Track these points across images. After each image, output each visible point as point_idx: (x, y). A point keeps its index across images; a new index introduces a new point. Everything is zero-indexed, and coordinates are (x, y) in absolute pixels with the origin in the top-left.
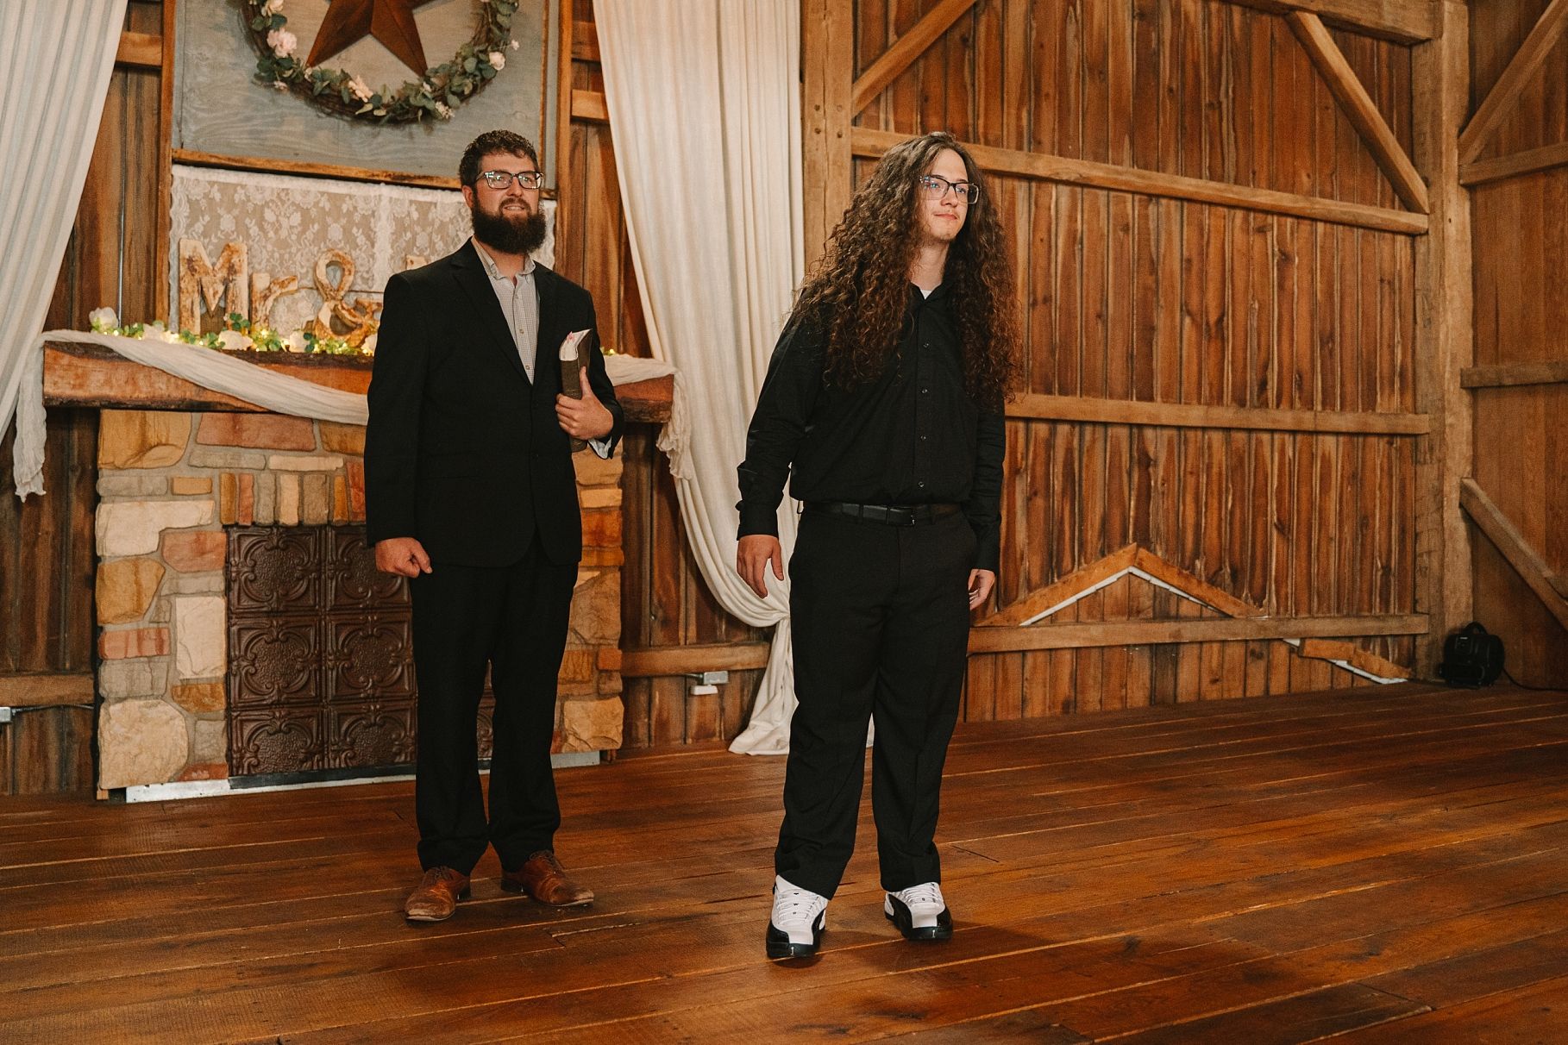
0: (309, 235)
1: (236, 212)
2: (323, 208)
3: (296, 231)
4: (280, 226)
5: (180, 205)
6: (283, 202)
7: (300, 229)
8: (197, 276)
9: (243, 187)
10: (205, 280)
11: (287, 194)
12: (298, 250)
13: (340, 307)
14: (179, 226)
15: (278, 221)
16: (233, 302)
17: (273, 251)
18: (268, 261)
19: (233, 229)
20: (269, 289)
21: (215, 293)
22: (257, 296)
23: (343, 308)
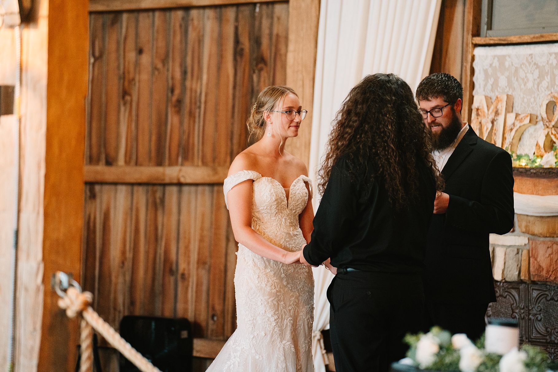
0: (545, 84)
1: (507, 74)
2: (552, 64)
3: (536, 82)
4: (528, 80)
5: (480, 73)
6: (530, 64)
7: (538, 80)
8: (480, 120)
9: (509, 56)
10: (483, 122)
11: (532, 58)
12: (538, 95)
13: (550, 133)
14: (480, 87)
15: (526, 77)
16: (495, 134)
17: (524, 98)
18: (521, 104)
19: (506, 85)
20: (514, 124)
21: (487, 129)
22: (508, 128)
23: (552, 134)
